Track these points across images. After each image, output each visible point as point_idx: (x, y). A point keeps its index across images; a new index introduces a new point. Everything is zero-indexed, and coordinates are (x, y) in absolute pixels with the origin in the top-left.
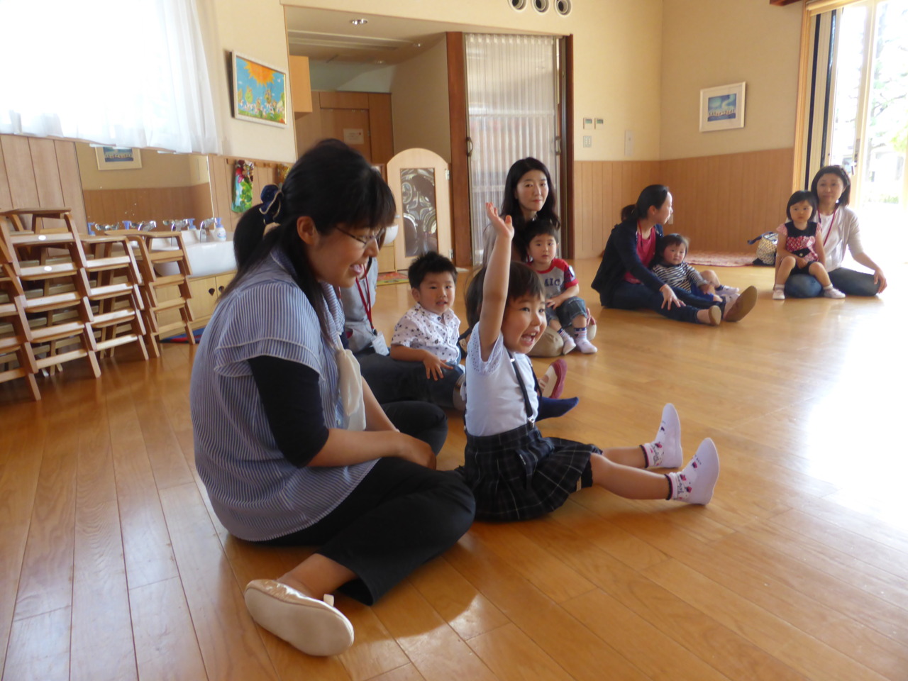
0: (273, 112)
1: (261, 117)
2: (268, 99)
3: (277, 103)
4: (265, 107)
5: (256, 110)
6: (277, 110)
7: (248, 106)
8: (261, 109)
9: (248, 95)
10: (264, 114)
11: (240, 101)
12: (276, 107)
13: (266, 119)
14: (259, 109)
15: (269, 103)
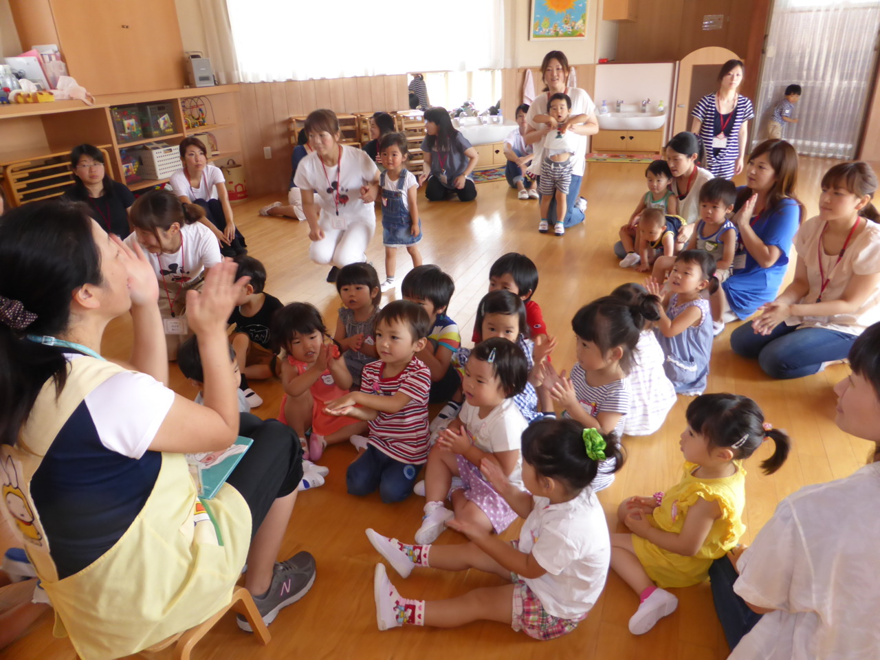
0: (571, 30)
1: (557, 35)
2: (566, 21)
3: (575, 23)
4: (563, 28)
5: (552, 32)
6: (576, 28)
7: (544, 30)
8: (558, 30)
9: (545, 23)
10: (560, 33)
11: (535, 28)
12: (574, 26)
13: (562, 36)
14: (555, 31)
15: (567, 24)
